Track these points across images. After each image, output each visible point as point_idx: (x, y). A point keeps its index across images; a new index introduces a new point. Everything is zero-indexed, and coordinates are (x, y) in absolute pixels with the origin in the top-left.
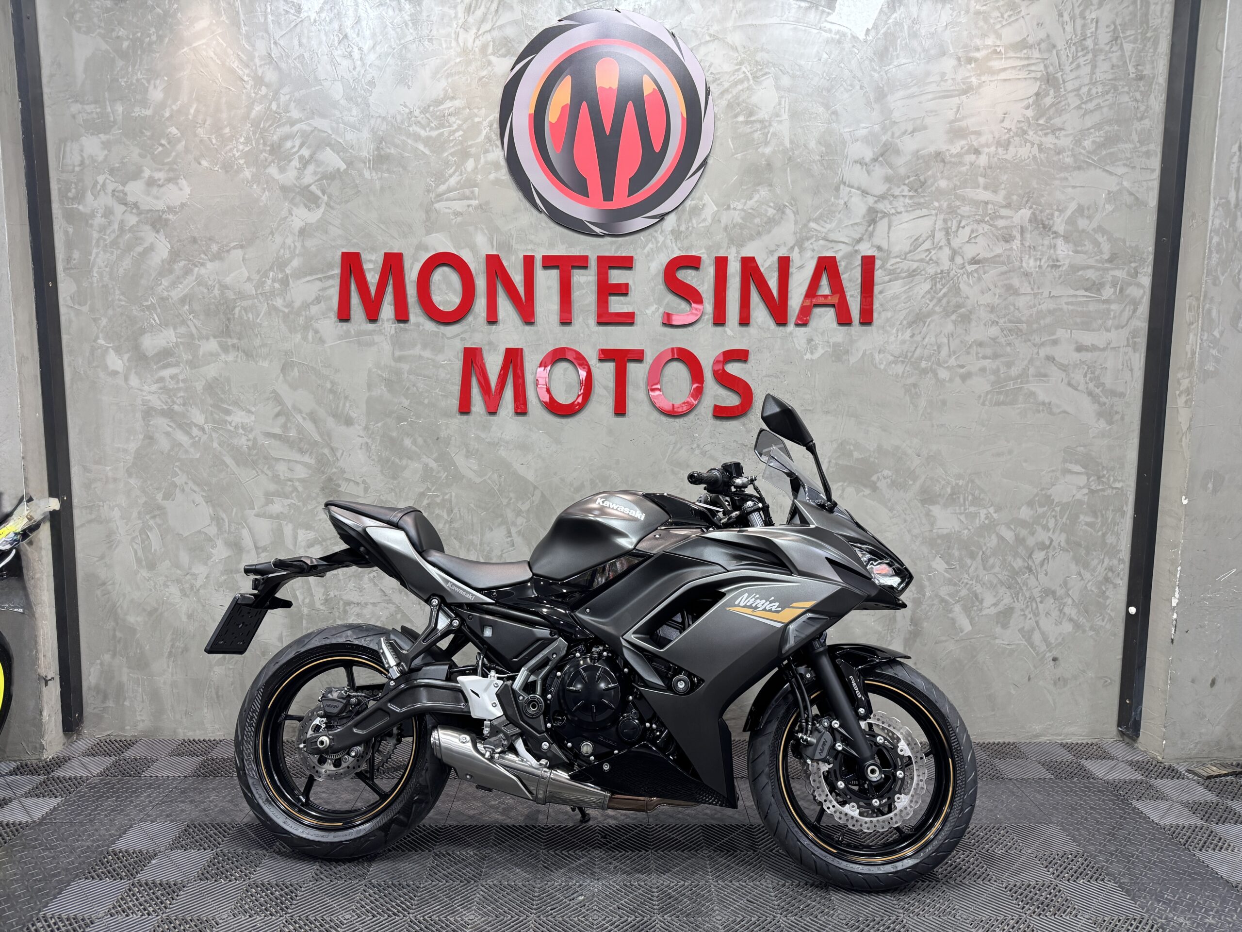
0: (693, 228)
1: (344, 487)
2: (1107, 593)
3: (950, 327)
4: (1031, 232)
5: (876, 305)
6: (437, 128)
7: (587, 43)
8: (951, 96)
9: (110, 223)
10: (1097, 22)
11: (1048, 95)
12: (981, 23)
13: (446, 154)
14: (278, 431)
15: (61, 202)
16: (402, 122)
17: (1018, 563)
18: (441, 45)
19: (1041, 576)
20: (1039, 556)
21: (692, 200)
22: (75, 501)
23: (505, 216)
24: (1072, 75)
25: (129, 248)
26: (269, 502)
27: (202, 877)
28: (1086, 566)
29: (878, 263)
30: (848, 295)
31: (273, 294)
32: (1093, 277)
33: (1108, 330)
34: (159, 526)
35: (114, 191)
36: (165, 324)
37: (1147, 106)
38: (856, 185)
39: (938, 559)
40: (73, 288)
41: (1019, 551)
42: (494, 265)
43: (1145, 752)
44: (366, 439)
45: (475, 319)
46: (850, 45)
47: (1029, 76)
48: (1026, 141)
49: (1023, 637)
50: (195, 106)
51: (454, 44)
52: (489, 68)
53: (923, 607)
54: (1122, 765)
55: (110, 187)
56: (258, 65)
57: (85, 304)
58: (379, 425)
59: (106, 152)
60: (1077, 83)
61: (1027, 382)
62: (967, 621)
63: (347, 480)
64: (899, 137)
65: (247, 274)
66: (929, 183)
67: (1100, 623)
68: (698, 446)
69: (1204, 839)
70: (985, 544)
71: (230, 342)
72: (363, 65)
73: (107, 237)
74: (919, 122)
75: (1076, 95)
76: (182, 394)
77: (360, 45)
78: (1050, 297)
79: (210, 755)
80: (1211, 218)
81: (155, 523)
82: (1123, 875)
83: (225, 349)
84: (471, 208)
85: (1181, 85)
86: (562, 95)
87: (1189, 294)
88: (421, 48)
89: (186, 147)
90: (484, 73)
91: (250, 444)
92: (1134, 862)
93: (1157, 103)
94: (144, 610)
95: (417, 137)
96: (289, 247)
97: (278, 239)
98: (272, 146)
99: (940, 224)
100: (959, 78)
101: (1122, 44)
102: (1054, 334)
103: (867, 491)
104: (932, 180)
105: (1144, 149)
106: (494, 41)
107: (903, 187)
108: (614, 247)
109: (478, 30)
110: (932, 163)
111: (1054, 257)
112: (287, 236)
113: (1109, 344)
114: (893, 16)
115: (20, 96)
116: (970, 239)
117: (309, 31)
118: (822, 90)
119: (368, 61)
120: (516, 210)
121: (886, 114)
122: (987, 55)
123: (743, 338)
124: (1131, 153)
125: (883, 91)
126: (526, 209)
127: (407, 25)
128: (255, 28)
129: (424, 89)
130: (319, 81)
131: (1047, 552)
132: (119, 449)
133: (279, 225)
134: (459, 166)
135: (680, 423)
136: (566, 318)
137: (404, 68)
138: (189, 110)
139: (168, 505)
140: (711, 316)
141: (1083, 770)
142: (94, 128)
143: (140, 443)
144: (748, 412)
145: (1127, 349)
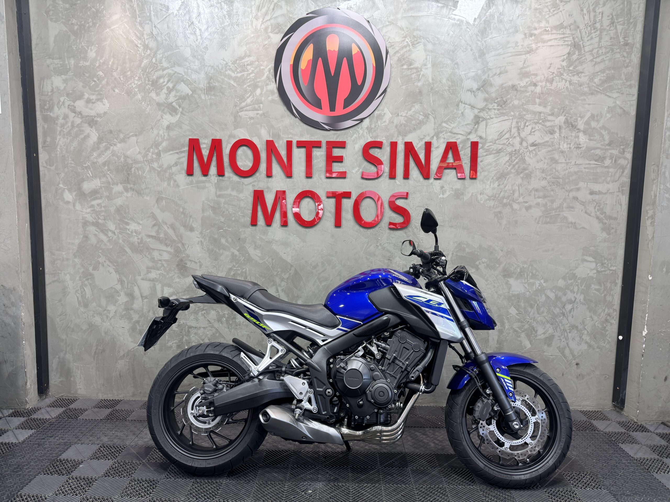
0: (379, 126)
1: (189, 265)
2: (607, 328)
3: (519, 181)
4: (565, 129)
5: (479, 168)
6: (241, 72)
7: (322, 26)
8: (521, 55)
9: (67, 123)
10: (602, 14)
11: (575, 54)
12: (538, 15)
13: (245, 86)
14: (154, 234)
15: (41, 111)
16: (222, 69)
17: (557, 311)
18: (243, 27)
19: (570, 318)
20: (569, 307)
21: (378, 111)
22: (46, 270)
23: (276, 119)
24: (588, 43)
25: (76, 136)
26: (149, 272)
27: (106, 475)
28: (595, 313)
29: (480, 146)
30: (463, 162)
31: (152, 160)
32: (600, 154)
33: (608, 183)
34: (90, 284)
35: (69, 105)
36: (95, 176)
37: (630, 60)
38: (468, 103)
39: (512, 308)
40: (47, 157)
41: (558, 304)
42: (270, 145)
43: (627, 416)
44: (201, 239)
45: (260, 175)
46: (465, 27)
47: (565, 43)
48: (562, 79)
49: (560, 351)
50: (112, 60)
51: (250, 27)
52: (269, 40)
53: (504, 334)
54: (614, 423)
55: (67, 103)
56: (146, 38)
57: (53, 165)
58: (208, 231)
59: (65, 85)
60: (591, 47)
61: (563, 211)
62: (528, 342)
63: (190, 261)
64: (492, 77)
65: (139, 150)
66: (508, 102)
67: (603, 344)
68: (380, 244)
69: (659, 466)
70: (539, 300)
71: (129, 186)
72: (202, 38)
73: (65, 130)
74: (503, 69)
75: (590, 54)
76: (103, 214)
77: (200, 28)
78: (576, 164)
79: (115, 408)
80: (665, 122)
81: (88, 283)
82: (612, 486)
83: (126, 190)
84: (258, 115)
85: (649, 49)
86: (308, 54)
87: (653, 163)
88: (233, 29)
89: (107, 82)
90: (266, 42)
91: (139, 241)
92: (619, 478)
93: (636, 58)
94: (82, 329)
95: (230, 77)
96: (161, 136)
97: (155, 132)
98: (153, 81)
99: (514, 124)
100: (525, 44)
101: (616, 25)
102: (577, 185)
103: (474, 270)
104: (510, 100)
105: (628, 83)
106: (272, 25)
107: (494, 104)
108: (335, 136)
109: (263, 19)
110: (510, 91)
111: (578, 142)
112: (160, 130)
113: (608, 191)
114: (489, 11)
115: (20, 55)
116: (531, 132)
117: (173, 20)
118: (450, 51)
119: (204, 36)
120: (283, 116)
121: (485, 64)
122: (541, 32)
123: (406, 186)
124: (621, 85)
125: (483, 52)
126: (288, 116)
127: (225, 17)
128: (144, 19)
129: (234, 51)
130: (178, 47)
131: (573, 305)
132: (69, 243)
133: (156, 124)
134: (252, 92)
135: (370, 231)
136: (309, 174)
137: (223, 40)
138: (109, 62)
139: (95, 273)
140: (388, 174)
141: (592, 426)
142: (59, 72)
143: (81, 240)
144: (408, 226)
145: (618, 194)
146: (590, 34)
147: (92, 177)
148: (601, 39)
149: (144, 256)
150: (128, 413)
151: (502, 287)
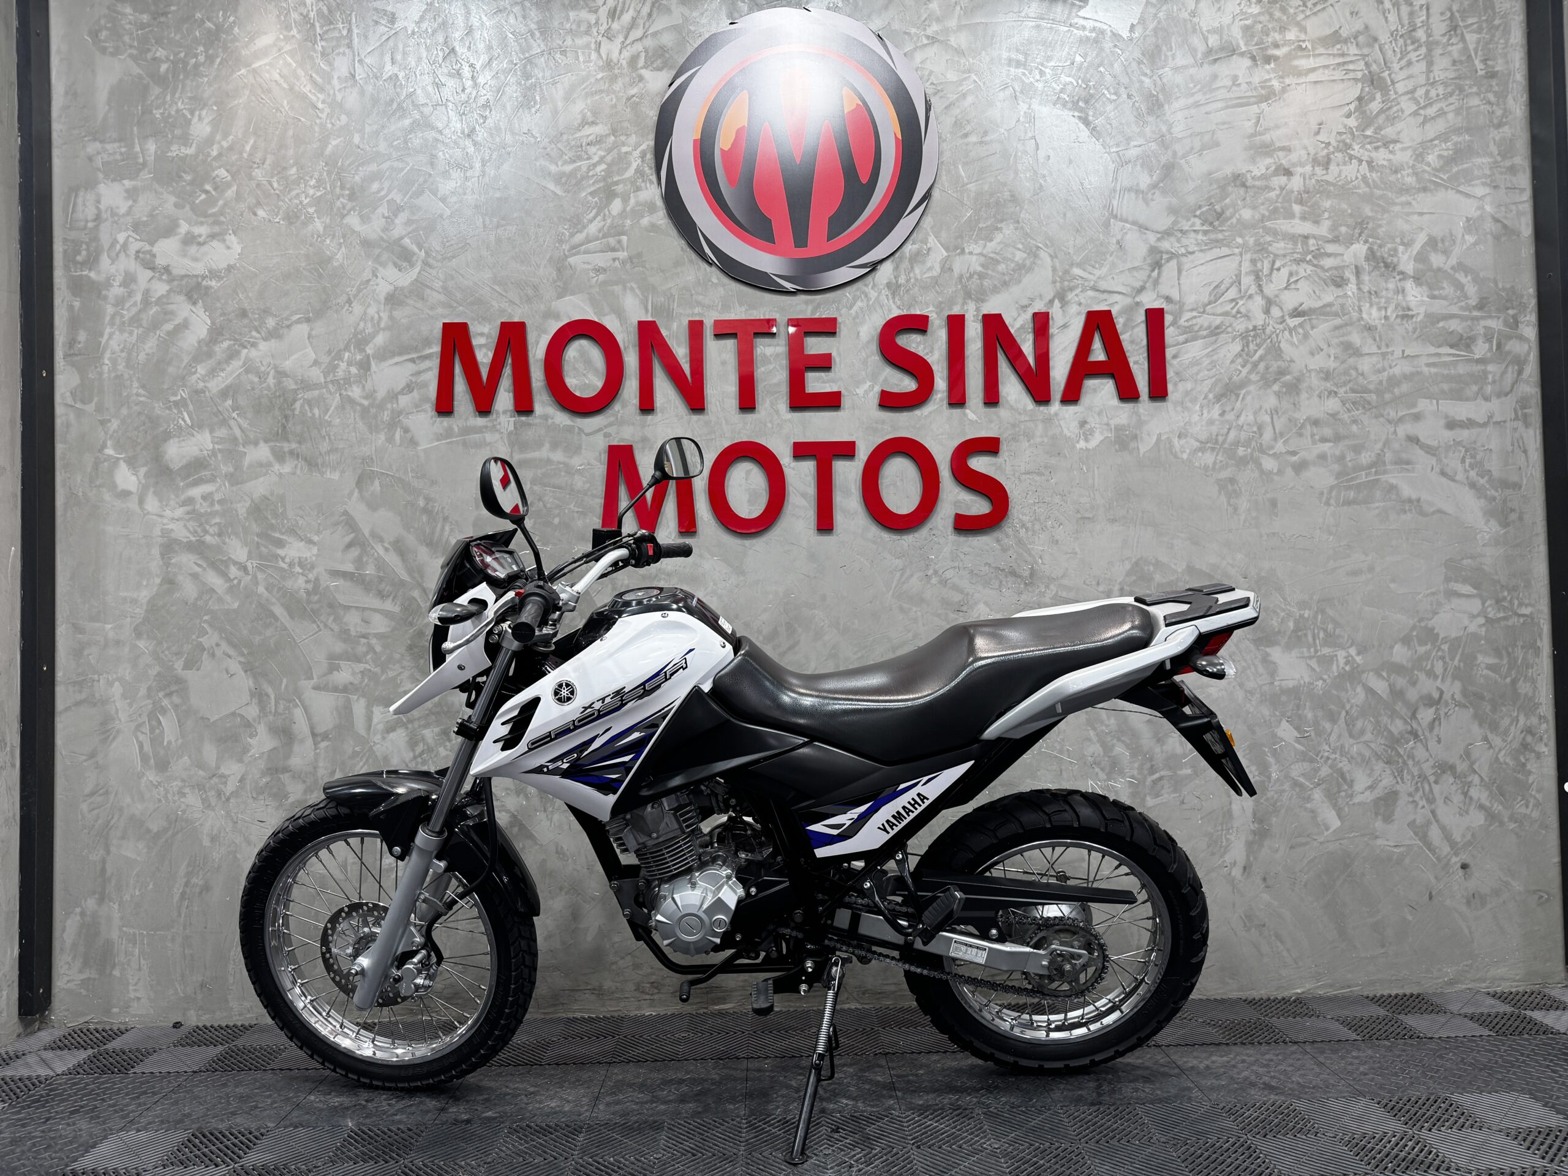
0: (916, 279)
2: (1529, 767)
3: (1271, 401)
4: (1369, 273)
5: (1170, 374)
6: (572, 161)
8: (1249, 104)
9: (130, 294)
10: (1428, 9)
11: (1374, 99)
12: (1277, 14)
13: (583, 194)
14: (349, 567)
15: (67, 268)
17: (1398, 727)
18: (577, 58)
19: (1432, 744)
20: (1426, 715)
21: (914, 243)
22: (59, 675)
23: (663, 271)
25: (155, 325)
26: (333, 668)
28: (1494, 727)
29: (1168, 319)
30: (1131, 361)
31: (348, 381)
32: (1460, 329)
33: (1487, 399)
34: (176, 707)
35: (138, 252)
36: (198, 425)
37: (1505, 110)
38: (1130, 219)
39: (1284, 724)
40: (76, 380)
41: (1397, 708)
42: (649, 334)
45: (623, 407)
46: (1111, 45)
47: (1347, 77)
48: (1351, 157)
49: (1416, 834)
50: (252, 142)
51: (594, 56)
52: (641, 85)
53: (1270, 794)
56: (337, 87)
57: (91, 401)
59: (130, 203)
60: (1410, 85)
61: (1385, 472)
62: (1334, 813)
64: (1184, 156)
65: (314, 356)
66: (1228, 213)
67: (1523, 810)
68: (936, 572)
70: (1348, 701)
71: (286, 447)
72: (476, 85)
73: (125, 312)
74: (1207, 138)
75: (1410, 99)
76: (217, 520)
77: (472, 61)
78: (1404, 357)
81: (171, 703)
83: (280, 457)
84: (617, 262)
88: (552, 63)
89: (237, 193)
90: (633, 91)
91: (310, 586)
93: (1517, 105)
94: (148, 831)
95: (545, 173)
96: (372, 318)
97: (357, 309)
98: (352, 189)
99: (1246, 266)
100: (1256, 80)
101: (1462, 34)
102: (1414, 405)
104: (1231, 210)
105: (1508, 163)
106: (646, 51)
107: (1193, 220)
108: (810, 308)
109: (626, 38)
110: (1230, 189)
111: (1404, 304)
112: (369, 305)
113: (1490, 417)
114: (1164, 8)
115: (20, 130)
116: (1288, 284)
117: (405, 46)
118: (1078, 101)
119: (481, 80)
120: (677, 263)
121: (1164, 129)
122: (1290, 52)
123: (991, 421)
124: (1491, 168)
125: (1157, 100)
126: (691, 261)
127: (533, 35)
128: (334, 43)
129: (555, 112)
130: (416, 106)
131: (1437, 709)
132: (125, 599)
133: (359, 291)
134: (600, 209)
135: (908, 540)
136: (747, 401)
137: (529, 89)
138: (244, 146)
139: (191, 676)
140: (945, 394)
141: (1532, 1023)
142: (116, 172)
143: (155, 589)
144: (1003, 523)
145: (1515, 424)
146: (1404, 54)
147: (192, 427)
148: (1430, 64)
149: (322, 626)
150: (272, 1053)
151: (1253, 669)
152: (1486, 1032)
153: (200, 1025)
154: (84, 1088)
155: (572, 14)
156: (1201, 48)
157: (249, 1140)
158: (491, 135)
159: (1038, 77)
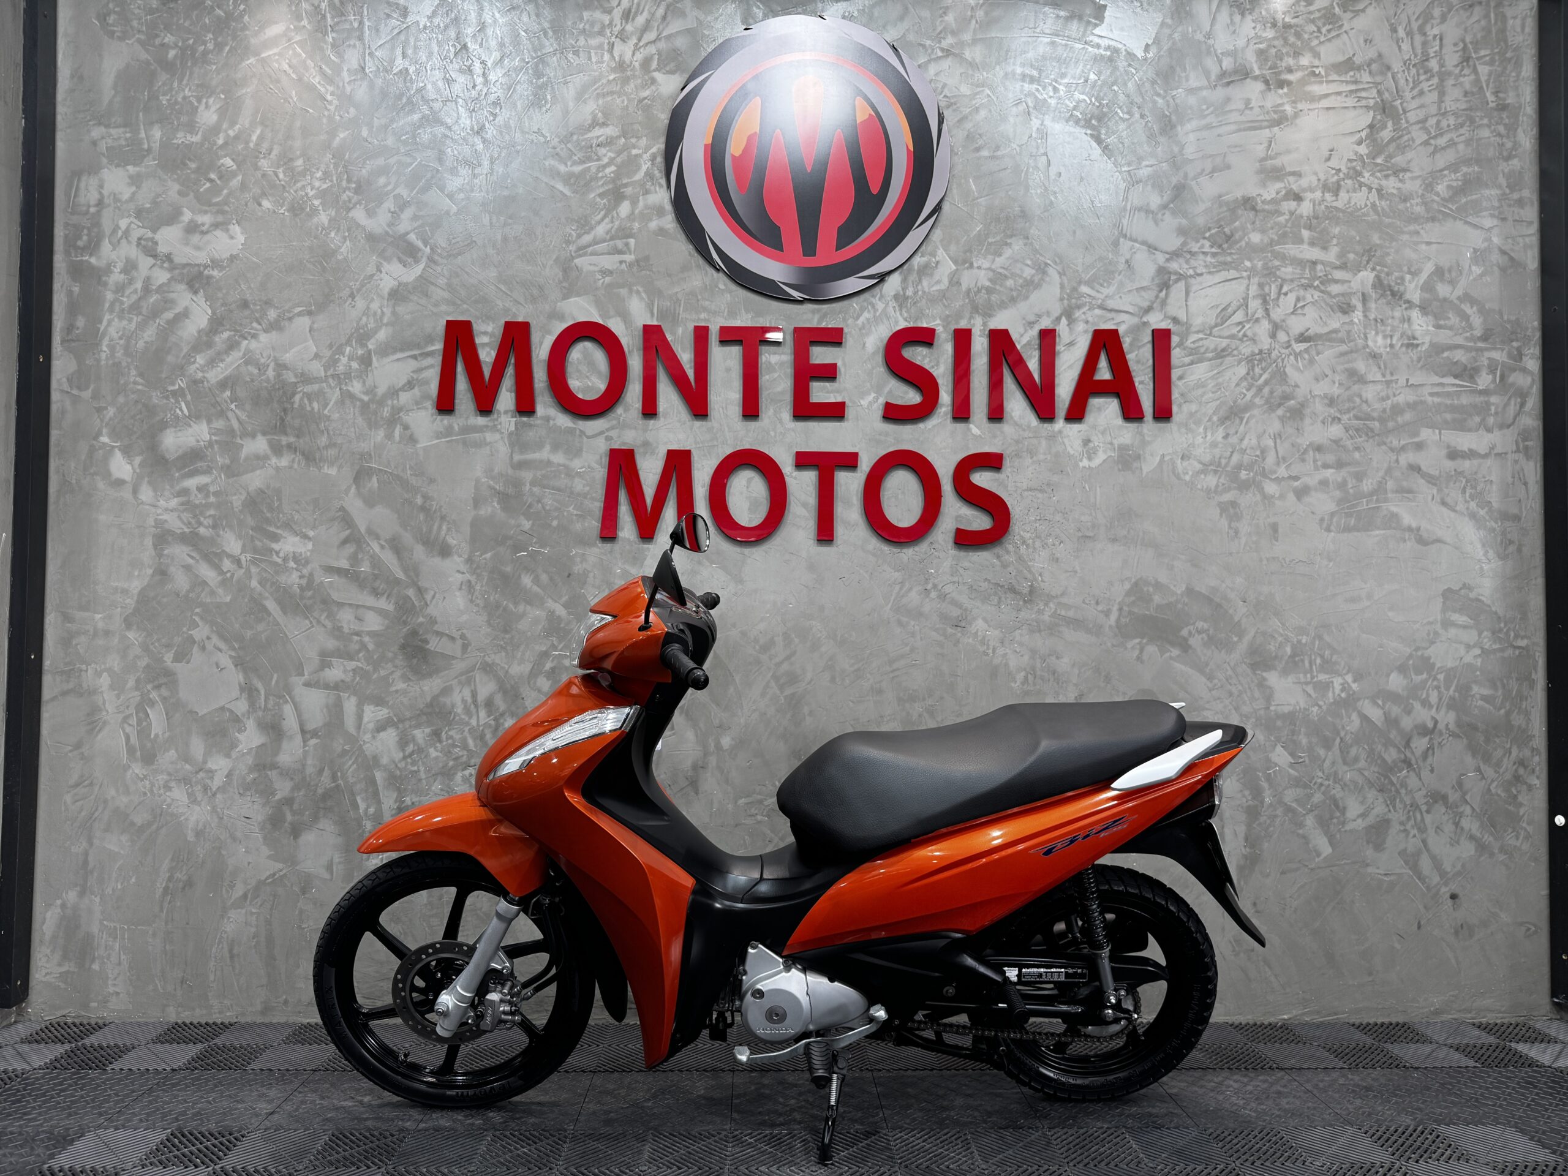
0: (924, 292)
1: (434, 644)
2: (1520, 798)
3: (1276, 426)
4: (1376, 301)
5: (1175, 395)
6: (582, 162)
8: (1261, 128)
9: (131, 282)
10: (1441, 40)
11: (1386, 127)
12: (1292, 39)
13: (592, 196)
14: (344, 564)
15: (67, 253)
16: (535, 154)
17: (1391, 755)
18: (590, 59)
19: (1425, 773)
20: (1420, 744)
21: (922, 256)
22: (47, 663)
23: (669, 275)
25: (155, 314)
26: (324, 665)
28: (1487, 758)
29: (1175, 340)
30: (1137, 380)
31: (348, 376)
32: (1464, 359)
33: (1489, 430)
34: (164, 699)
35: (139, 239)
36: (196, 416)
37: (1515, 143)
38: (1140, 239)
39: (1279, 749)
40: (73, 366)
41: (1392, 736)
42: (654, 338)
44: (468, 576)
45: (626, 411)
46: (1126, 64)
47: (1359, 104)
48: (1361, 185)
49: (1406, 862)
50: (258, 132)
51: (607, 57)
52: (653, 88)
53: (1262, 819)
56: (347, 79)
57: (87, 388)
58: (488, 555)
59: (134, 189)
60: (1421, 114)
61: (1386, 500)
62: (1325, 840)
63: (440, 634)
64: (1195, 178)
65: (315, 350)
66: (1237, 236)
67: (1513, 842)
68: (935, 586)
70: (1343, 728)
71: (284, 440)
72: (486, 82)
73: (125, 299)
74: (1219, 160)
75: (1421, 129)
76: (212, 512)
77: (483, 58)
78: (1408, 385)
81: (159, 696)
83: (277, 450)
84: (624, 265)
88: (564, 63)
89: (243, 183)
90: (646, 93)
91: (304, 582)
93: (1527, 138)
94: (133, 824)
95: (554, 173)
96: (375, 313)
97: (360, 303)
98: (359, 182)
99: (1254, 290)
100: (1269, 104)
101: (1475, 65)
102: (1416, 434)
103: (1175, 652)
104: (1240, 233)
105: (1516, 196)
106: (660, 54)
107: (1202, 241)
108: (816, 317)
109: (639, 40)
110: (1240, 212)
111: (1410, 333)
112: (373, 300)
113: (1492, 449)
114: (1180, 29)
115: (24, 111)
116: (1295, 309)
117: (417, 40)
118: (1091, 119)
119: (492, 77)
120: (685, 268)
121: (1176, 149)
122: (1303, 78)
123: (995, 437)
124: (1499, 200)
125: (1170, 121)
126: (698, 266)
127: (545, 34)
128: (345, 35)
129: (566, 113)
130: (426, 101)
131: (1431, 739)
132: (116, 588)
133: (362, 286)
134: (609, 210)
135: (908, 554)
136: (751, 409)
137: (540, 87)
138: (250, 136)
139: (181, 669)
140: (950, 408)
141: (1518, 1056)
142: (122, 156)
143: (146, 582)
144: (1004, 539)
145: (1516, 456)
147: (189, 417)
149: (314, 623)
150: (252, 1053)
151: (1249, 694)
152: (1472, 1063)
153: (180, 1021)
154: (61, 1084)
155: (586, 15)
156: (1215, 70)
157: (228, 1140)
158: (501, 133)
159: (1051, 94)
